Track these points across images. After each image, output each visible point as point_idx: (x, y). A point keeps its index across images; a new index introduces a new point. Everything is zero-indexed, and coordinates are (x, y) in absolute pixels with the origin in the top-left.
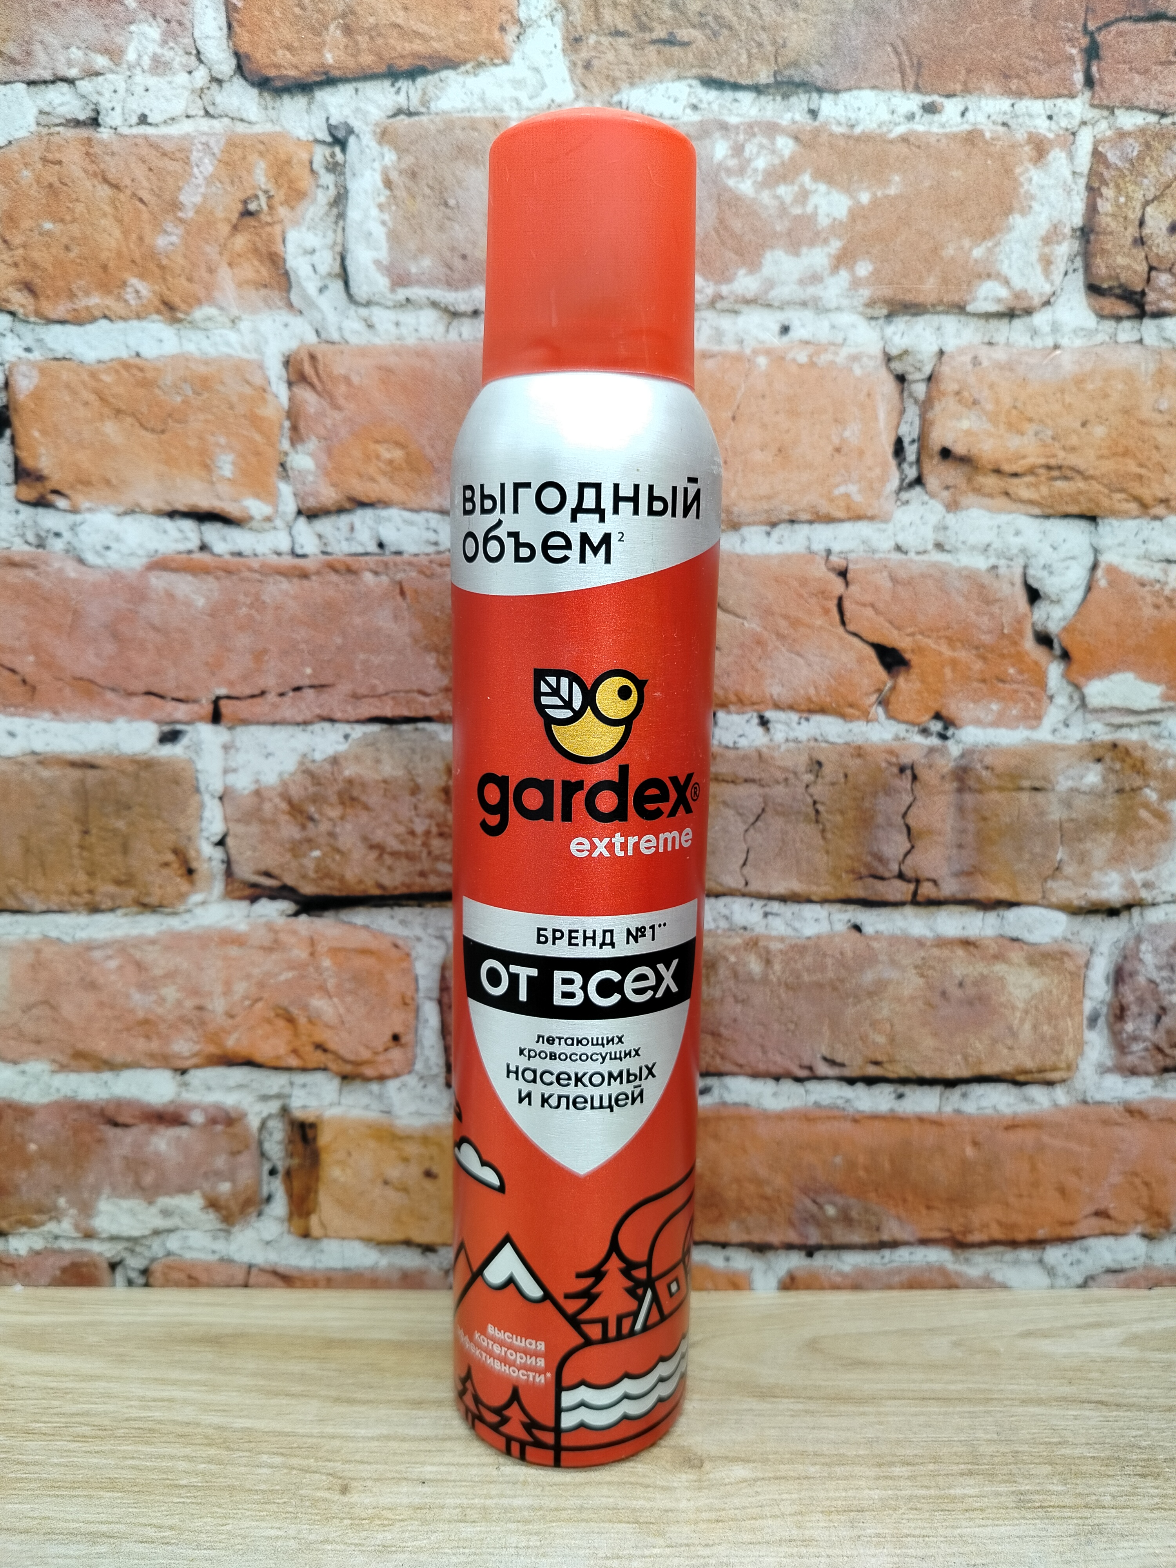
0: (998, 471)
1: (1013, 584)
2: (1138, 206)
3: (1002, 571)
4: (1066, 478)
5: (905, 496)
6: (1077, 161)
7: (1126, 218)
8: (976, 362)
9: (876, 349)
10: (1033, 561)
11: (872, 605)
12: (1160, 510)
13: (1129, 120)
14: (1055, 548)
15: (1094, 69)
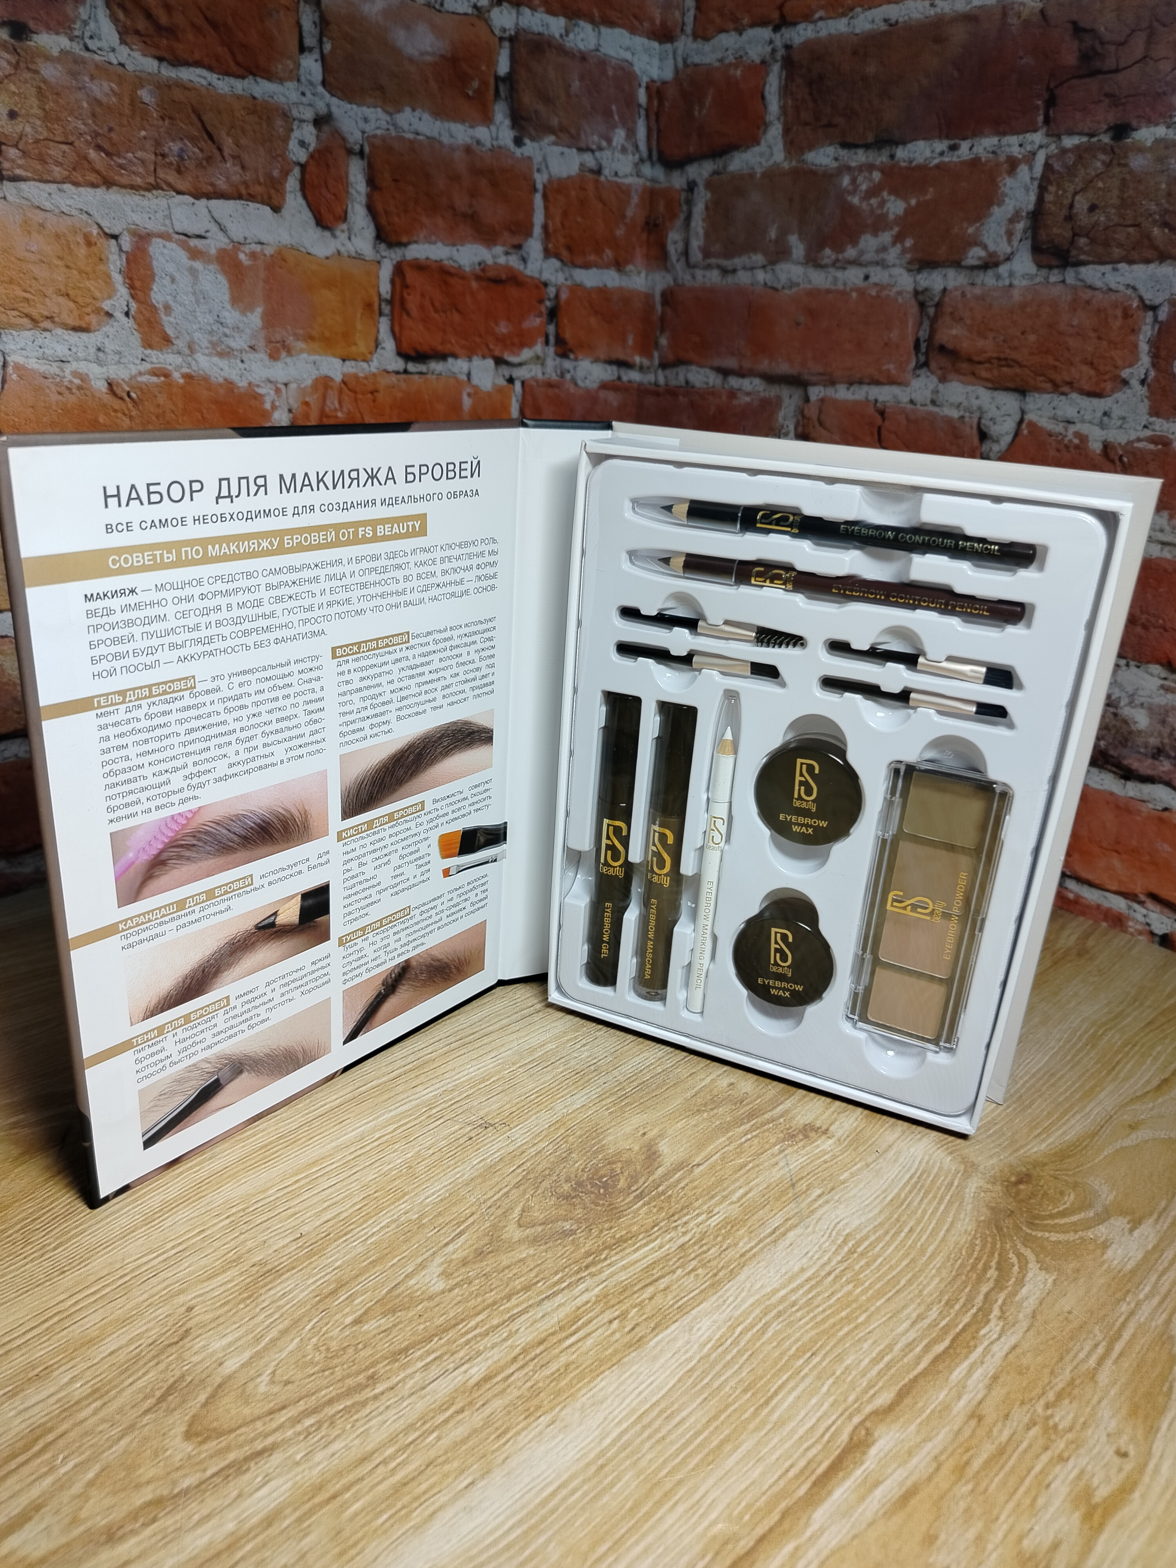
0: (970, 360)
1: (972, 428)
2: (1070, 195)
3: (967, 419)
4: (1009, 366)
5: (918, 372)
6: (1034, 171)
7: (1061, 204)
8: (963, 295)
9: (910, 288)
10: (985, 415)
11: (896, 433)
12: (1066, 389)
13: (1069, 142)
14: (998, 408)
15: (1051, 112)
